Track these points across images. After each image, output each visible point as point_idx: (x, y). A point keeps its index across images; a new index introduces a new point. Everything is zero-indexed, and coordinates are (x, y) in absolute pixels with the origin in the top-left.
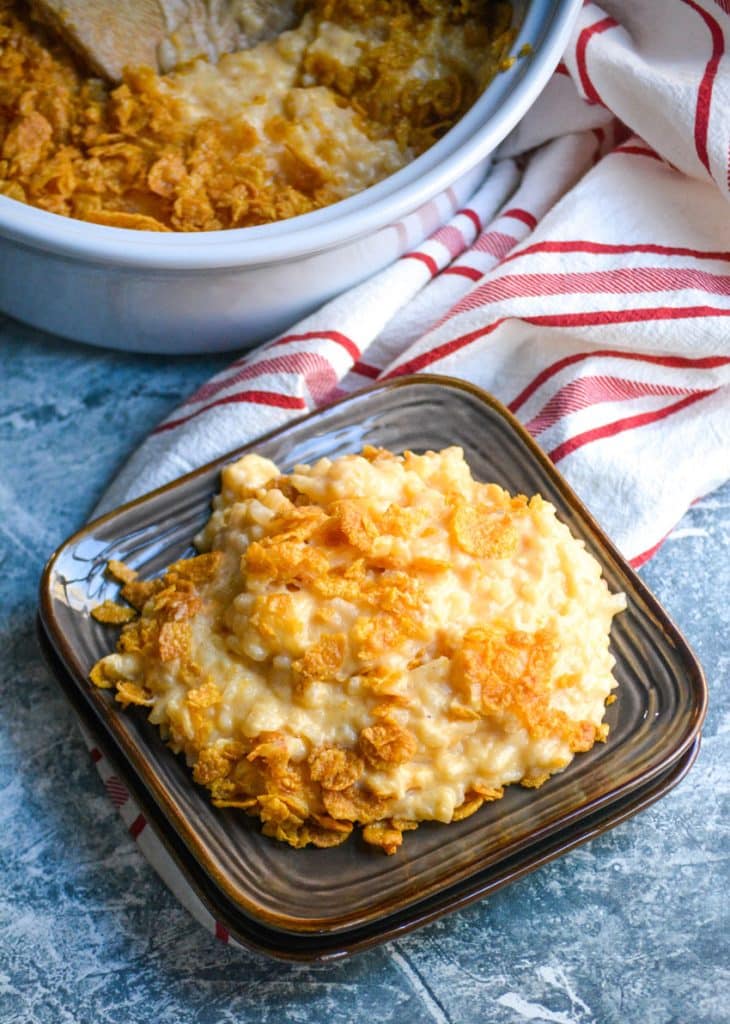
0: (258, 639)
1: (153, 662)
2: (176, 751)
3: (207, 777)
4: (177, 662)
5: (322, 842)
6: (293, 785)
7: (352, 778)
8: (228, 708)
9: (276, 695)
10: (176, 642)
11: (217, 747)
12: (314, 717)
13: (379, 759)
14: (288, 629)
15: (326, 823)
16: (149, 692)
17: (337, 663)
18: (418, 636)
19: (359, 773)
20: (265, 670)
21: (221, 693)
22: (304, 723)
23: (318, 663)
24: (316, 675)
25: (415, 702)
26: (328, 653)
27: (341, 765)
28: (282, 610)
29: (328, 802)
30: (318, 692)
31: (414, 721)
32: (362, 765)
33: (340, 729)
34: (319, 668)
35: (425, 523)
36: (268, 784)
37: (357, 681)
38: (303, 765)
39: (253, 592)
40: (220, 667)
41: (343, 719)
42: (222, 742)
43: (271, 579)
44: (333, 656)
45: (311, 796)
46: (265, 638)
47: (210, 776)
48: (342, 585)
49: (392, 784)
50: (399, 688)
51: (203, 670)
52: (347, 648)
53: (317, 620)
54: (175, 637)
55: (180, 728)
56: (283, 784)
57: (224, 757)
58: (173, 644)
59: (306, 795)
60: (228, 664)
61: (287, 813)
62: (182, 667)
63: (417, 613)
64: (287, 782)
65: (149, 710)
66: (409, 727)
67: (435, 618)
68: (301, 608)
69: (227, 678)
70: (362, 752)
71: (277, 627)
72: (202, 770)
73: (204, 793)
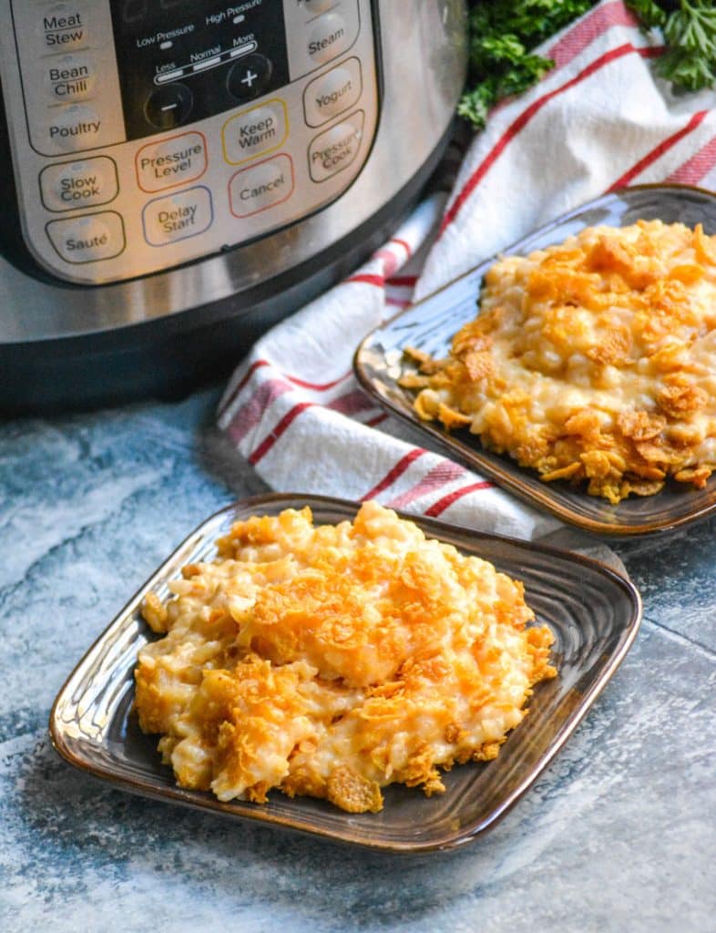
0: (551, 346)
1: (464, 386)
2: (500, 451)
3: (531, 456)
4: (485, 382)
5: (642, 491)
6: (608, 443)
7: (657, 428)
8: (536, 403)
9: (578, 386)
10: (481, 365)
11: (535, 432)
12: (614, 395)
13: (677, 410)
14: (577, 332)
15: (642, 471)
16: (464, 413)
17: (625, 350)
18: (689, 322)
19: (662, 425)
20: (562, 373)
21: (529, 393)
22: (604, 399)
23: (609, 348)
24: (610, 358)
25: (699, 366)
26: (616, 341)
27: (646, 421)
28: (567, 320)
29: (642, 450)
30: (613, 374)
31: (701, 380)
32: (665, 420)
33: (638, 400)
34: (611, 353)
35: (673, 248)
36: (586, 447)
37: (645, 361)
38: (615, 431)
39: (538, 315)
40: (523, 378)
41: (639, 391)
42: (538, 427)
43: (550, 303)
44: (621, 344)
45: (625, 450)
46: (557, 344)
47: (534, 454)
48: (613, 297)
49: (692, 426)
50: (684, 358)
51: (508, 383)
52: (630, 338)
53: (601, 325)
54: (479, 361)
55: (500, 427)
56: (600, 443)
57: (542, 437)
58: (478, 367)
59: (621, 450)
60: (528, 374)
61: (609, 467)
62: (490, 385)
63: (684, 304)
64: (604, 441)
65: (468, 425)
66: (699, 385)
67: (701, 306)
68: (583, 317)
69: (531, 383)
70: (665, 409)
71: (567, 332)
72: (526, 451)
73: (532, 473)
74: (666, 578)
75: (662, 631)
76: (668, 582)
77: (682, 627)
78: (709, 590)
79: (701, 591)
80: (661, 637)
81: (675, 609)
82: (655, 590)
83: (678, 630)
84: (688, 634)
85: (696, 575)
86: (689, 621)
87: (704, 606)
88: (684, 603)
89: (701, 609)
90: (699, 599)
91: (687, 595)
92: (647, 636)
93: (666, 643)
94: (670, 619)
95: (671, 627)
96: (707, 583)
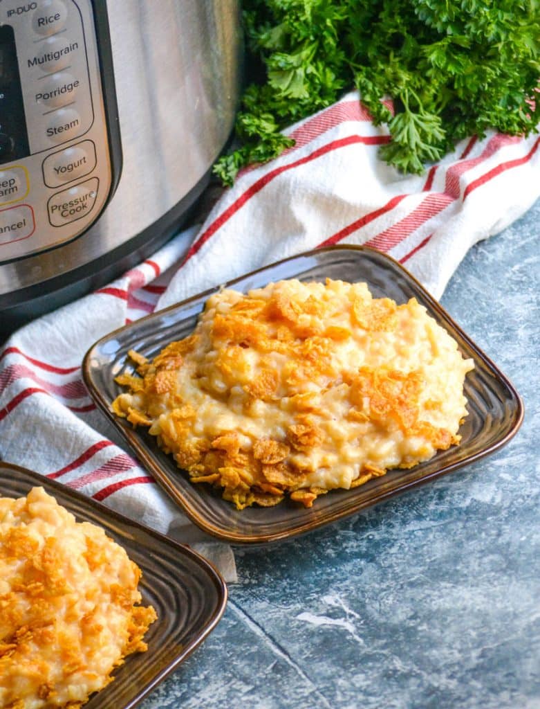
0: (220, 376)
1: (152, 396)
2: (167, 451)
3: (185, 462)
4: (167, 395)
5: (264, 503)
6: (242, 462)
7: (281, 456)
8: (200, 420)
9: (233, 411)
10: (167, 382)
11: (192, 443)
12: (258, 423)
13: (300, 444)
14: (240, 369)
15: (265, 487)
16: (149, 417)
17: (273, 389)
18: (327, 372)
19: (286, 454)
20: (225, 398)
21: (196, 410)
22: (250, 426)
23: (260, 387)
24: (259, 395)
25: (325, 411)
26: (267, 381)
27: (275, 448)
28: (235, 357)
29: (266, 472)
30: (260, 407)
31: (324, 422)
32: (289, 449)
33: (274, 430)
34: (261, 390)
35: (335, 310)
36: (226, 462)
37: (286, 400)
38: (250, 452)
39: (217, 349)
40: (195, 397)
41: (276, 423)
42: (195, 440)
43: (229, 341)
44: (270, 383)
45: (255, 470)
46: (225, 376)
47: (188, 461)
48: (276, 344)
49: (308, 459)
50: (315, 402)
51: (184, 399)
52: (279, 380)
53: (261, 365)
54: (166, 379)
55: (168, 434)
56: (236, 462)
57: (197, 449)
58: (164, 383)
59: (251, 469)
60: (200, 394)
61: (239, 481)
62: (170, 398)
63: (327, 358)
64: (238, 460)
65: (149, 427)
66: (321, 426)
67: (340, 362)
68: (249, 357)
69: (200, 403)
70: (292, 442)
71: (233, 368)
72: (182, 457)
73: (183, 474)
74: (267, 575)
75: (248, 620)
76: (267, 579)
77: (263, 620)
78: (294, 591)
79: (288, 591)
80: (245, 626)
81: (264, 603)
82: (255, 584)
83: (260, 622)
84: (265, 627)
85: (289, 576)
86: (270, 616)
87: (285, 605)
88: (272, 599)
89: (283, 606)
90: (284, 598)
91: (276, 593)
92: (235, 623)
93: (246, 631)
94: (257, 612)
95: (255, 618)
96: (295, 585)
